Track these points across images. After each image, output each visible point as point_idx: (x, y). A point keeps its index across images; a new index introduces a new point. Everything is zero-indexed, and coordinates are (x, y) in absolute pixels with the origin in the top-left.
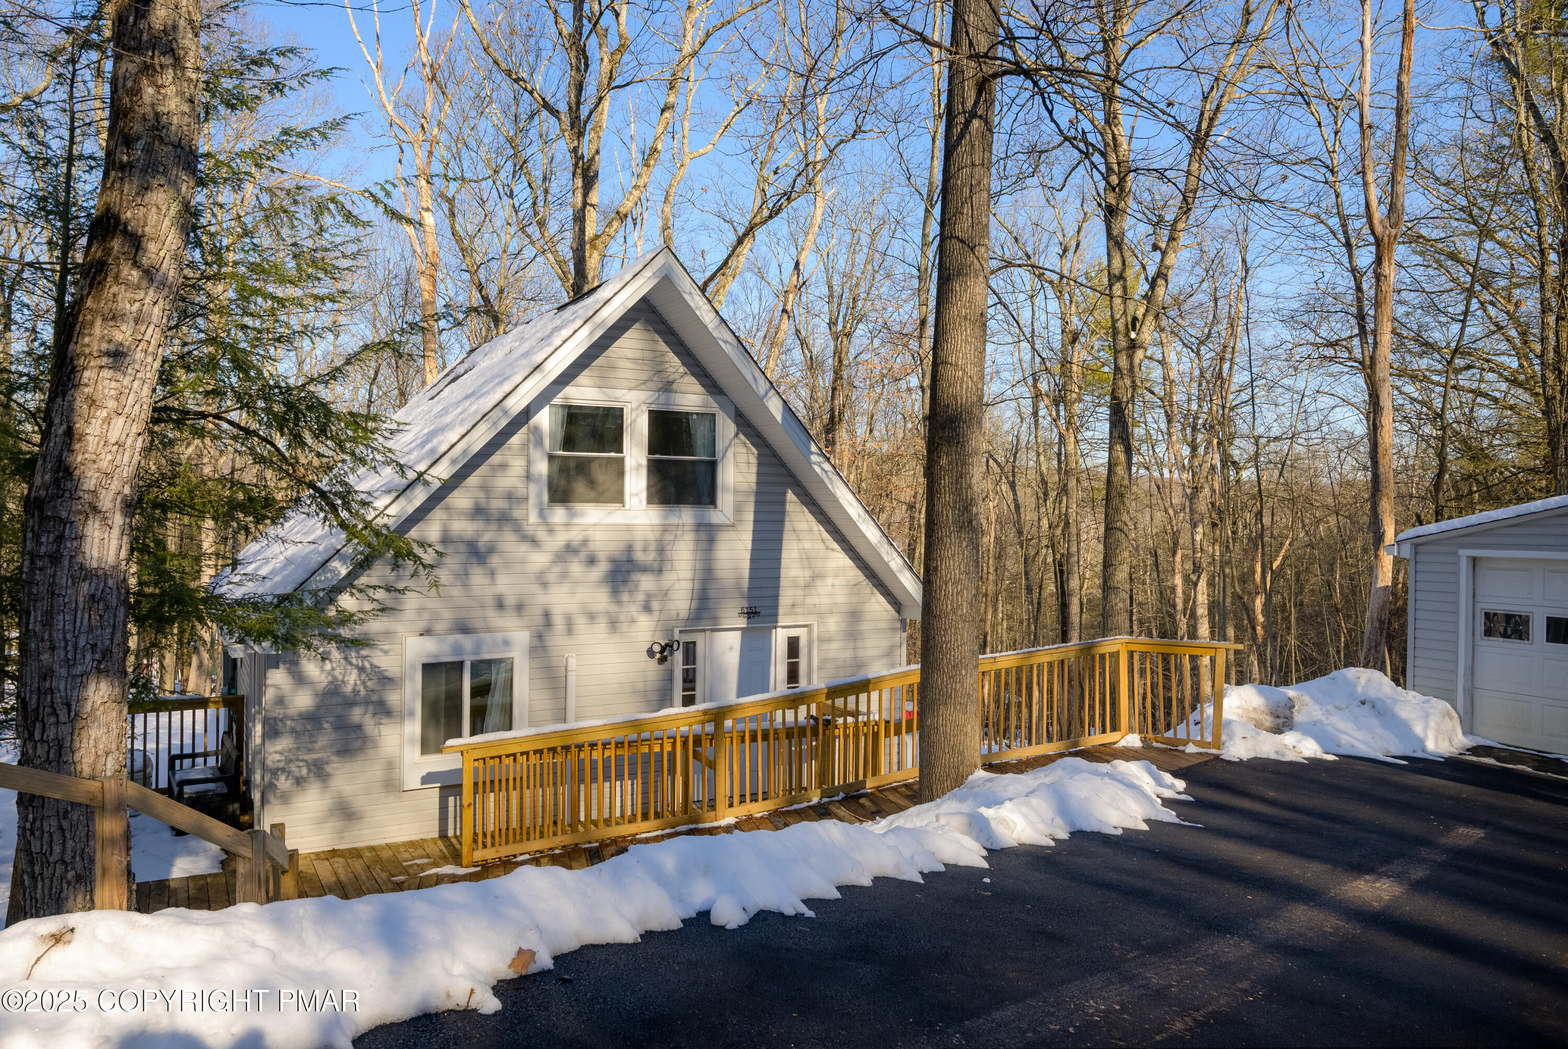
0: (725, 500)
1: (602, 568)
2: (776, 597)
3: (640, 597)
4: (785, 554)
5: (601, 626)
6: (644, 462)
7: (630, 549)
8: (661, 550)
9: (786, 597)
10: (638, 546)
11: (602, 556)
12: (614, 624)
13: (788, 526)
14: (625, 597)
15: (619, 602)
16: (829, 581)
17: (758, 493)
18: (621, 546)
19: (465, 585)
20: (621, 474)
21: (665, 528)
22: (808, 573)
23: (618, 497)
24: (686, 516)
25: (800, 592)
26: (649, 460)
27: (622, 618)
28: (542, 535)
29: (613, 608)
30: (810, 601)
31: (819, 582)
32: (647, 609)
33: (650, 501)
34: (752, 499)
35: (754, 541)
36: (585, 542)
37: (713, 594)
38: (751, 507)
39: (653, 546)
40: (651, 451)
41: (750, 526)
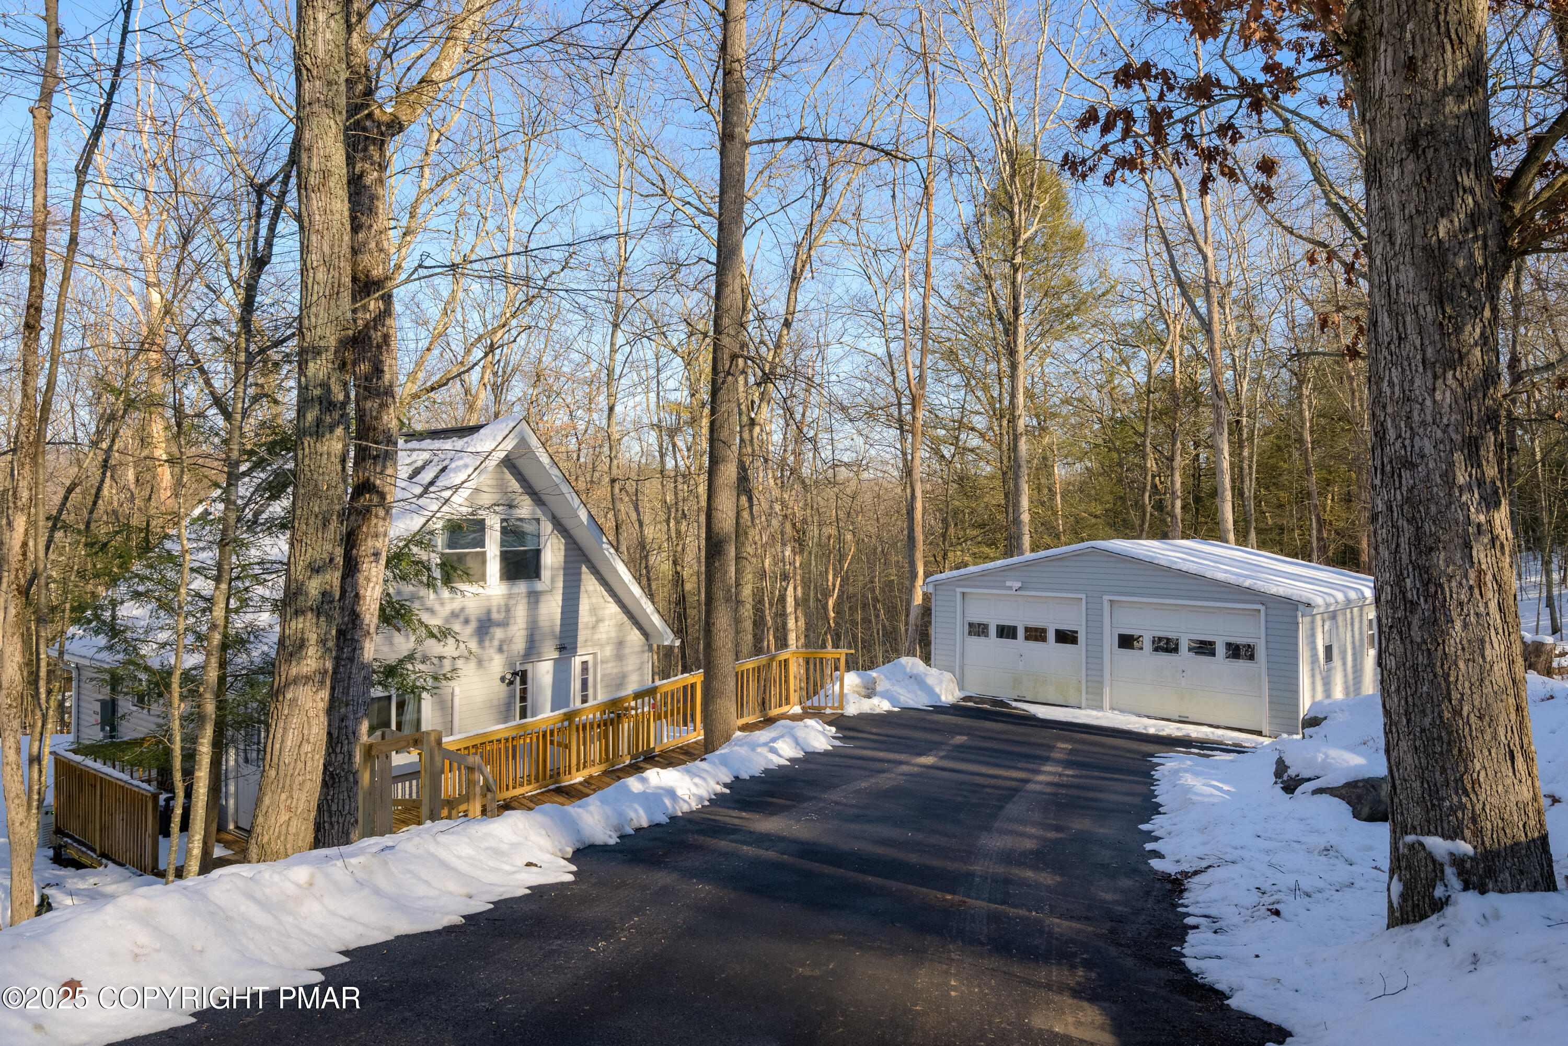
0: (546, 574)
1: (473, 625)
2: (576, 636)
3: (496, 643)
4: (581, 608)
5: (472, 664)
6: (498, 553)
7: (489, 612)
8: (508, 610)
9: (582, 635)
10: (494, 610)
11: (473, 618)
12: (480, 663)
13: (582, 589)
14: (487, 644)
15: (483, 648)
16: (607, 623)
17: (565, 569)
18: (484, 611)
19: (391, 644)
20: (484, 562)
21: (510, 596)
22: (594, 619)
23: (483, 577)
24: (521, 587)
25: (589, 632)
26: (502, 552)
27: (485, 658)
28: (437, 607)
29: (480, 651)
30: (596, 637)
31: (601, 625)
32: (500, 650)
33: (502, 579)
34: (562, 572)
35: (563, 600)
36: (462, 609)
37: (537, 637)
38: (561, 578)
39: (503, 609)
40: (502, 546)
41: (560, 591)
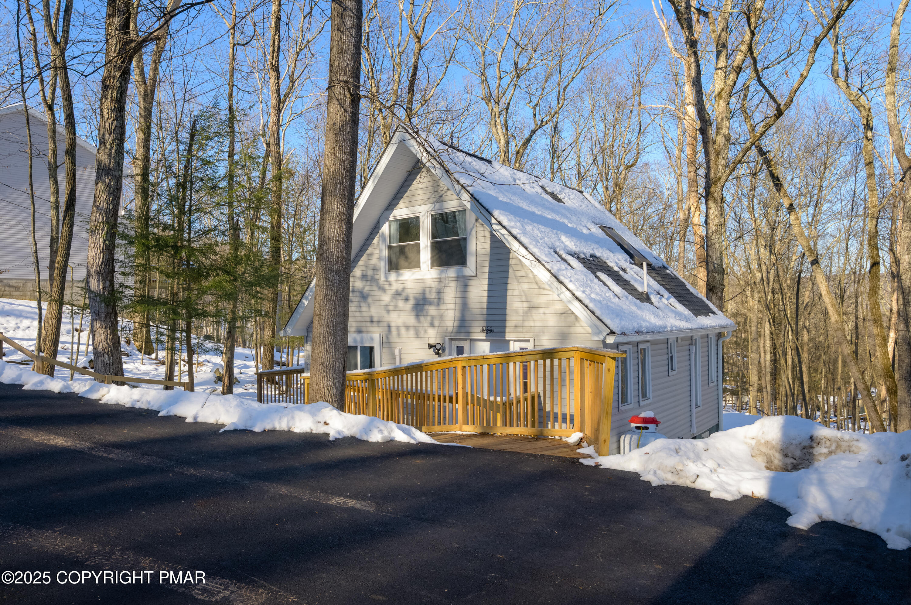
0: (471, 261)
1: (411, 302)
2: (504, 321)
3: (429, 319)
4: (509, 293)
5: (412, 334)
6: (429, 244)
7: (424, 293)
8: (439, 292)
9: (512, 321)
10: (427, 291)
11: (411, 297)
12: (417, 333)
13: (511, 274)
14: (422, 318)
15: (419, 321)
16: (541, 311)
17: (491, 254)
18: (420, 291)
19: (360, 312)
20: (418, 251)
21: (440, 280)
22: (525, 305)
23: (417, 265)
24: (451, 272)
25: (521, 318)
26: (431, 243)
27: (421, 329)
28: (387, 287)
29: (416, 324)
30: (527, 324)
31: (534, 311)
32: (432, 325)
33: (433, 266)
34: (489, 258)
35: (488, 285)
36: (404, 289)
37: (467, 318)
38: (487, 264)
39: (434, 290)
40: (434, 237)
41: (486, 275)
